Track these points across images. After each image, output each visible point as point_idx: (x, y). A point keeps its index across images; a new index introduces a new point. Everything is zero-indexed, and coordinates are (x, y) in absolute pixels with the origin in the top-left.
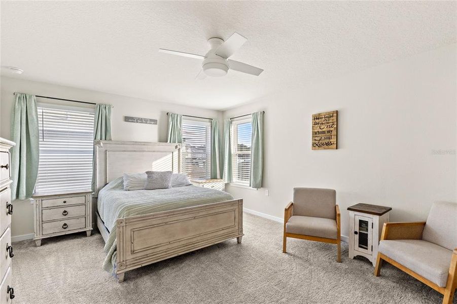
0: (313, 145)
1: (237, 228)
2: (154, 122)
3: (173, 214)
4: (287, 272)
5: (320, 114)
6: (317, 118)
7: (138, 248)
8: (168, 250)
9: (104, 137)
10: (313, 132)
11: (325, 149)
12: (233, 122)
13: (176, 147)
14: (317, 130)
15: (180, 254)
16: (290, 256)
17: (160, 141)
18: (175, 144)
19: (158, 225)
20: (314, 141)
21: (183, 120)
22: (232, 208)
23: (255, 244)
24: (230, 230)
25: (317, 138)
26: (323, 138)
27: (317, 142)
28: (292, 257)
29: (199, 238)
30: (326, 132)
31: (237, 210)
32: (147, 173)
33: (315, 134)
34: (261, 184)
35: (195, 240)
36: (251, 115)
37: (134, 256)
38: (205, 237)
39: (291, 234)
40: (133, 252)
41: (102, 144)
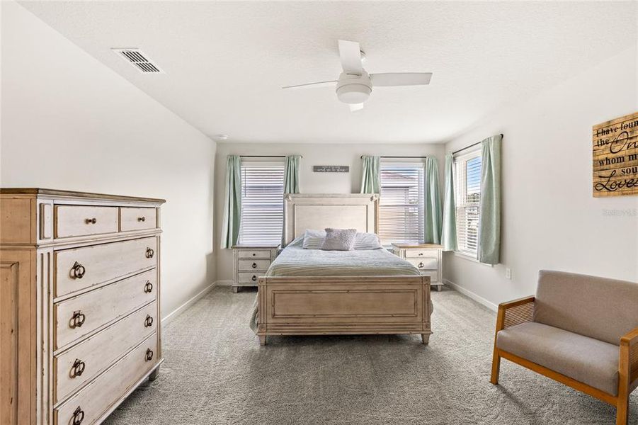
0: (595, 187)
1: (419, 319)
2: (346, 169)
3: (319, 282)
4: (470, 416)
5: (609, 122)
6: (603, 132)
7: (280, 314)
8: (312, 324)
9: (292, 191)
10: (594, 161)
11: (623, 194)
12: (458, 158)
13: (372, 199)
14: (605, 156)
15: (327, 333)
16: (500, 392)
17: (353, 192)
18: (370, 195)
19: (301, 292)
20: (598, 180)
21: (381, 163)
22: (410, 287)
23: (451, 353)
24: (406, 320)
25: (603, 173)
26: (619, 171)
27: (604, 181)
28: (503, 395)
29: (355, 320)
30: (627, 158)
31: (420, 292)
32: (327, 230)
33: (599, 164)
34: (498, 257)
35: (348, 320)
36: (480, 145)
37: (275, 321)
38: (363, 320)
39: (507, 352)
40: (274, 316)
41: (290, 198)
